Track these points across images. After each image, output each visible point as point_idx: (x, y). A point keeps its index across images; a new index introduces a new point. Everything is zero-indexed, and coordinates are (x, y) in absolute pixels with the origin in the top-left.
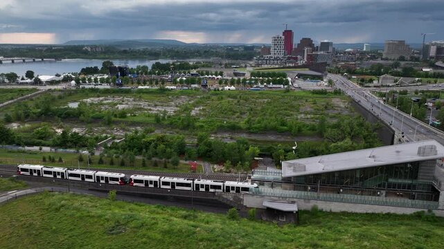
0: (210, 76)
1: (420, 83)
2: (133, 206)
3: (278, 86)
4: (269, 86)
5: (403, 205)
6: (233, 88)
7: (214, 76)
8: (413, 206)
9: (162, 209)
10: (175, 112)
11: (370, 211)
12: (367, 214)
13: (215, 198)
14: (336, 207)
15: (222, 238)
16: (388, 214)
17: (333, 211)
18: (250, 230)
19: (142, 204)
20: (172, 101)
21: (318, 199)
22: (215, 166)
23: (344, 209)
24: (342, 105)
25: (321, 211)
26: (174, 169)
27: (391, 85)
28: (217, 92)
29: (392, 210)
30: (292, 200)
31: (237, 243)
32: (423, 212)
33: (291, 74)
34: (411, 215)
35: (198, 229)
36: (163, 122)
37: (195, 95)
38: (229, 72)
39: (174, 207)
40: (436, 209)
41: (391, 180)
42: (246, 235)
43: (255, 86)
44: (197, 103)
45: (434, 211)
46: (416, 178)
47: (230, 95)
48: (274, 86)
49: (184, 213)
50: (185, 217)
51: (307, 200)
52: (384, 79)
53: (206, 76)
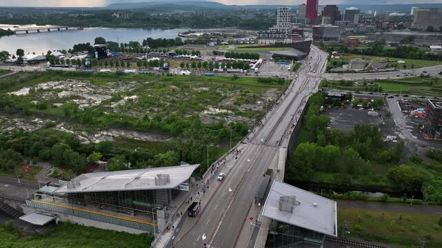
1: (393, 69)
3: (237, 70)
4: (229, 70)
7: (190, 56)
10: (102, 102)
11: (110, 229)
16: (123, 233)
17: (86, 225)
20: (116, 87)
23: (92, 225)
24: (268, 99)
25: (77, 224)
27: (357, 70)
30: (56, 213)
32: (147, 234)
33: (267, 55)
38: (209, 51)
41: (135, 202)
43: (214, 70)
47: (178, 81)
48: (234, 70)
52: (354, 63)
53: (183, 55)
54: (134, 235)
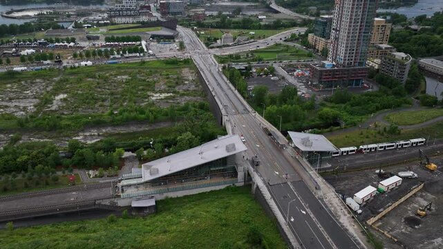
0: (61, 44)
1: (252, 40)
2: (31, 231)
3: (134, 55)
4: (127, 56)
5: (219, 184)
6: (89, 63)
7: (66, 44)
8: (225, 183)
9: (57, 227)
10: (35, 106)
11: (201, 192)
12: (199, 194)
13: (96, 207)
14: (180, 194)
15: (107, 244)
17: (179, 196)
18: (125, 229)
19: (38, 226)
20: (27, 89)
21: (168, 191)
22: (91, 172)
23: (185, 194)
24: (191, 78)
25: (171, 198)
26: (56, 184)
27: (230, 44)
28: (74, 71)
29: (213, 188)
30: (151, 195)
31: (118, 245)
32: (230, 186)
33: (145, 36)
34: (224, 189)
35: (89, 241)
36: (27, 125)
37: (51, 76)
38: (81, 36)
39: (65, 223)
40: (237, 182)
41: (212, 169)
42: (123, 235)
43: (112, 57)
44: (56, 90)
45: (236, 184)
46: (226, 164)
47: (88, 73)
48: (130, 55)
49: (75, 226)
50: (77, 231)
51: (161, 193)
52: (225, 38)
53: (57, 44)
54: (220, 190)
